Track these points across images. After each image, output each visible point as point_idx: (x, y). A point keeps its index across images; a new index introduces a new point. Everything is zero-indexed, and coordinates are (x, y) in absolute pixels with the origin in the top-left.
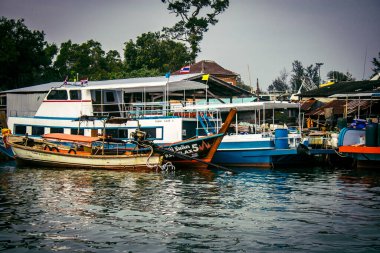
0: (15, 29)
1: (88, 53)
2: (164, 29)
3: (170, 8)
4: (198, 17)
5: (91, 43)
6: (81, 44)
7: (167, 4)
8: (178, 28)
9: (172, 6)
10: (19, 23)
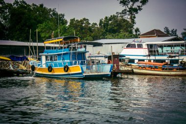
0: (51, 13)
1: (83, 24)
2: (117, 13)
3: (120, 3)
4: (133, 7)
5: (84, 19)
6: (80, 20)
7: (119, 1)
8: (124, 12)
9: (121, 2)
10: (53, 10)
